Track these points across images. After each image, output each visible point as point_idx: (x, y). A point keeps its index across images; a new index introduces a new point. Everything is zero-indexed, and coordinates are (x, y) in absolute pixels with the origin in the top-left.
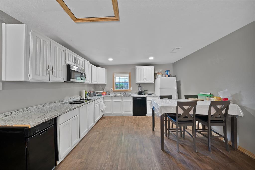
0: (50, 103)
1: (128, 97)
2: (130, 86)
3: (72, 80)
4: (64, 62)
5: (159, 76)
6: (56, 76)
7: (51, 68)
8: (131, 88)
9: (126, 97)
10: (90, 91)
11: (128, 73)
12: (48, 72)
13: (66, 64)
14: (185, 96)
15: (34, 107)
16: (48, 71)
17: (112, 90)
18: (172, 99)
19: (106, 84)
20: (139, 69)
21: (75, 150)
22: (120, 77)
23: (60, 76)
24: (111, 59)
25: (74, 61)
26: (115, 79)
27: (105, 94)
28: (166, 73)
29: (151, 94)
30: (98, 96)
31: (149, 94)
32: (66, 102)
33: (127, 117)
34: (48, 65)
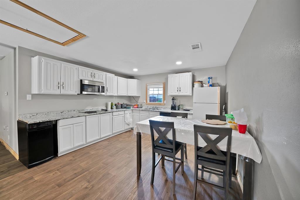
3: (84, 93)
4: (77, 78)
6: (67, 90)
8: (165, 101)
9: (153, 111)
10: (118, 103)
11: (162, 84)
12: (59, 87)
13: (80, 80)
17: (145, 103)
19: (140, 96)
20: (172, 78)
21: (79, 150)
22: (154, 88)
23: (72, 90)
24: (135, 70)
25: (89, 76)
26: (148, 91)
31: (185, 110)
34: (59, 82)
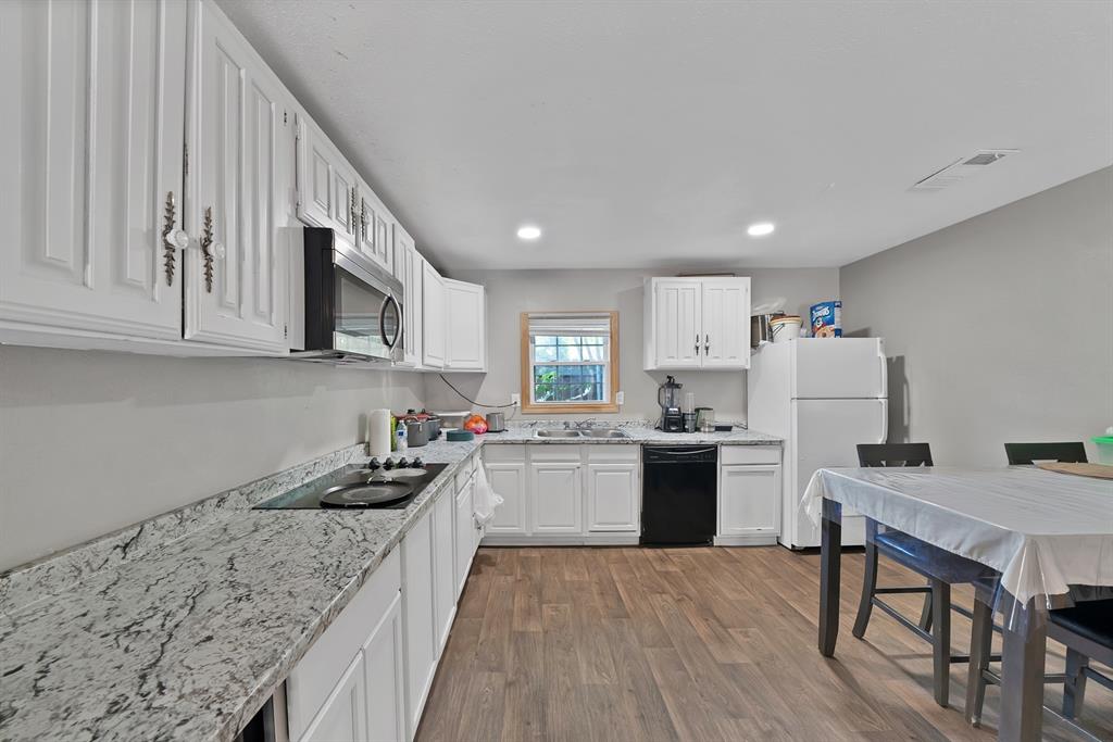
0: (187, 512)
1: (608, 443)
2: (616, 387)
3: (341, 342)
4: (289, 209)
5: (786, 331)
6: (235, 302)
7: (197, 230)
8: (621, 393)
9: (598, 443)
10: (410, 411)
11: (606, 318)
12: (170, 258)
13: (302, 225)
14: (1008, 446)
15: (54, 561)
16: (169, 246)
17: (519, 404)
18: (929, 463)
19: (484, 374)
20: (671, 293)
22: (557, 334)
23: (264, 306)
24: (529, 233)
25: (343, 215)
26: (531, 346)
27: (482, 426)
28: (819, 314)
29: (728, 429)
30: (451, 437)
31: (719, 429)
32: (291, 488)
33: (614, 554)
34: (170, 195)
